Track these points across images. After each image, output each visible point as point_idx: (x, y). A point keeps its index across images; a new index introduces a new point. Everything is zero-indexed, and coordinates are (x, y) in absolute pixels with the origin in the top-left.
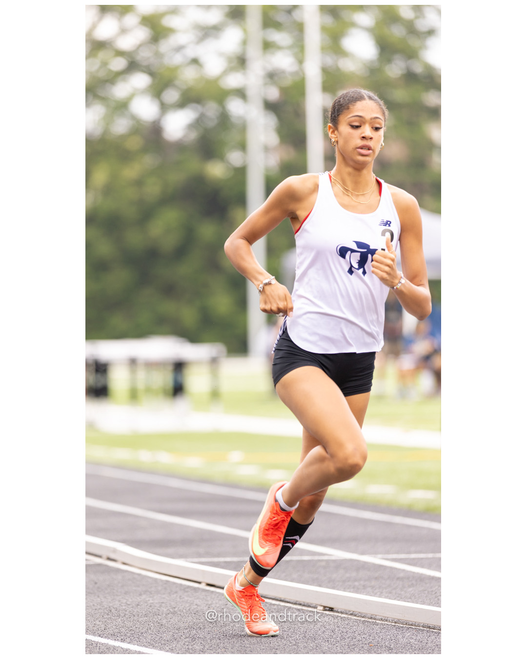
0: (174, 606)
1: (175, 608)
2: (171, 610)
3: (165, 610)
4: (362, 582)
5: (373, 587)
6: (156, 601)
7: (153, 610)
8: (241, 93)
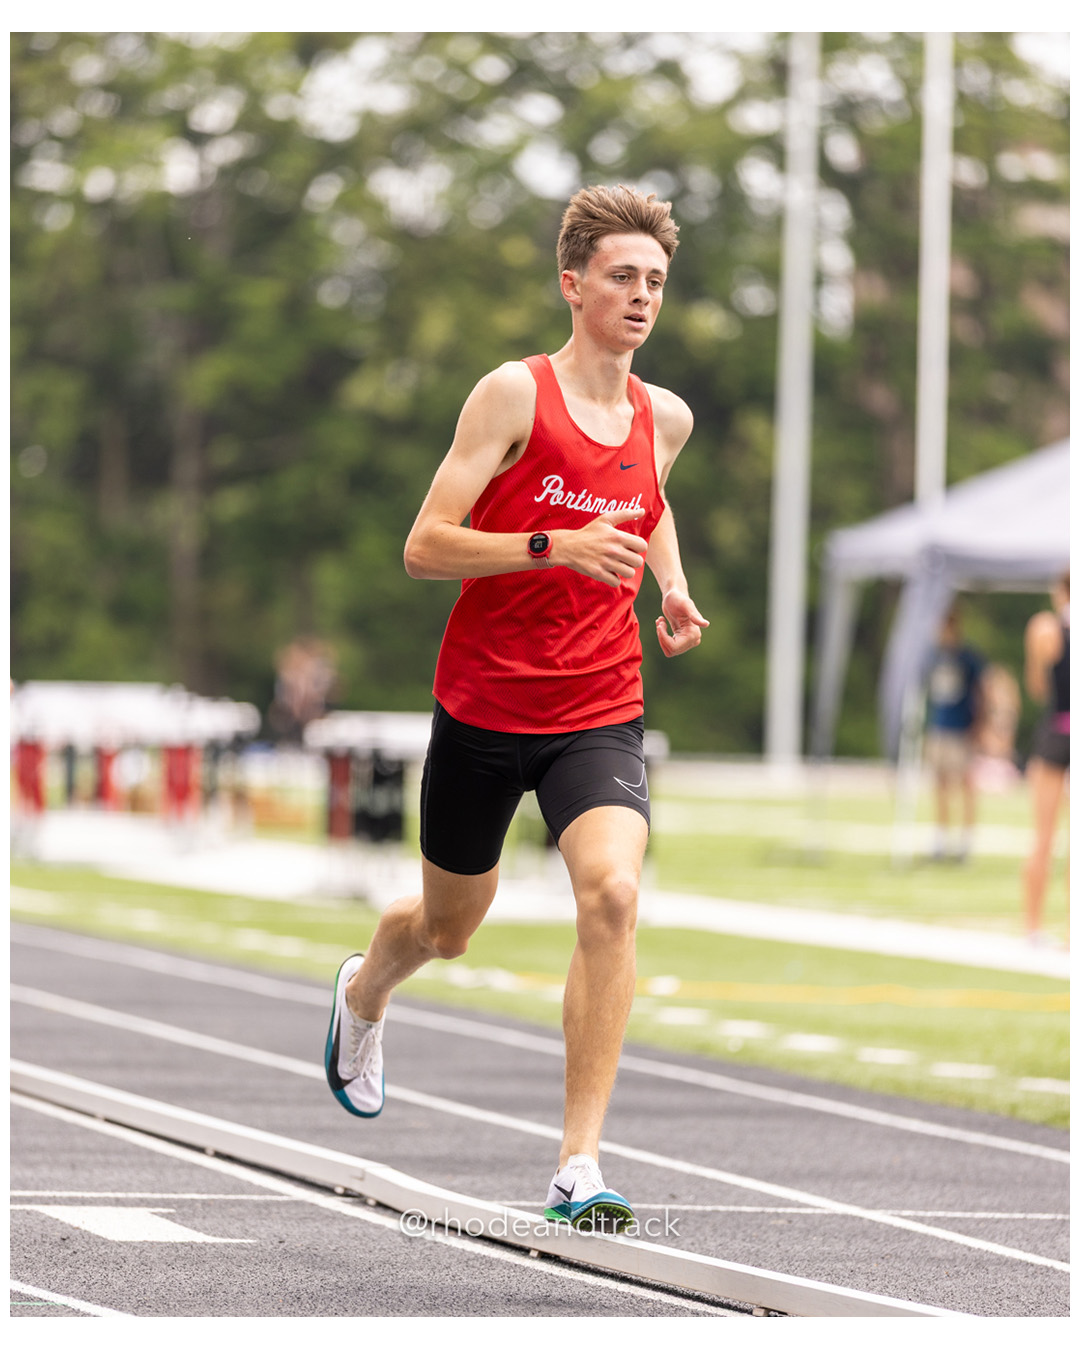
0: (436, 1295)
1: (436, 1298)
2: (427, 1302)
3: (415, 1301)
4: (849, 1264)
5: (870, 1275)
6: (400, 1283)
7: (390, 1301)
8: (773, 148)
